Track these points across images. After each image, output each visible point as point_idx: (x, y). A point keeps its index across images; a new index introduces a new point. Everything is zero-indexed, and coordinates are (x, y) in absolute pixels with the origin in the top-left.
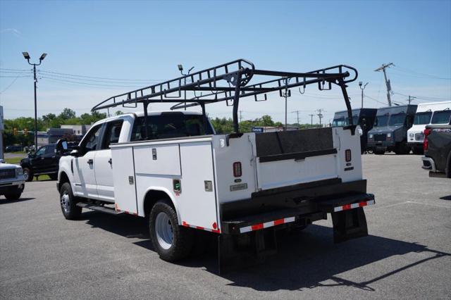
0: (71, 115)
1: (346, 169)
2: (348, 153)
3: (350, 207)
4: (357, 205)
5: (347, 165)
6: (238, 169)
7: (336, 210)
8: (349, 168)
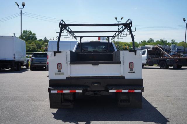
0: (152, 41)
1: (129, 72)
2: (131, 64)
3: (122, 91)
4: (127, 91)
5: (130, 70)
6: (59, 66)
7: (110, 91)
8: (132, 72)
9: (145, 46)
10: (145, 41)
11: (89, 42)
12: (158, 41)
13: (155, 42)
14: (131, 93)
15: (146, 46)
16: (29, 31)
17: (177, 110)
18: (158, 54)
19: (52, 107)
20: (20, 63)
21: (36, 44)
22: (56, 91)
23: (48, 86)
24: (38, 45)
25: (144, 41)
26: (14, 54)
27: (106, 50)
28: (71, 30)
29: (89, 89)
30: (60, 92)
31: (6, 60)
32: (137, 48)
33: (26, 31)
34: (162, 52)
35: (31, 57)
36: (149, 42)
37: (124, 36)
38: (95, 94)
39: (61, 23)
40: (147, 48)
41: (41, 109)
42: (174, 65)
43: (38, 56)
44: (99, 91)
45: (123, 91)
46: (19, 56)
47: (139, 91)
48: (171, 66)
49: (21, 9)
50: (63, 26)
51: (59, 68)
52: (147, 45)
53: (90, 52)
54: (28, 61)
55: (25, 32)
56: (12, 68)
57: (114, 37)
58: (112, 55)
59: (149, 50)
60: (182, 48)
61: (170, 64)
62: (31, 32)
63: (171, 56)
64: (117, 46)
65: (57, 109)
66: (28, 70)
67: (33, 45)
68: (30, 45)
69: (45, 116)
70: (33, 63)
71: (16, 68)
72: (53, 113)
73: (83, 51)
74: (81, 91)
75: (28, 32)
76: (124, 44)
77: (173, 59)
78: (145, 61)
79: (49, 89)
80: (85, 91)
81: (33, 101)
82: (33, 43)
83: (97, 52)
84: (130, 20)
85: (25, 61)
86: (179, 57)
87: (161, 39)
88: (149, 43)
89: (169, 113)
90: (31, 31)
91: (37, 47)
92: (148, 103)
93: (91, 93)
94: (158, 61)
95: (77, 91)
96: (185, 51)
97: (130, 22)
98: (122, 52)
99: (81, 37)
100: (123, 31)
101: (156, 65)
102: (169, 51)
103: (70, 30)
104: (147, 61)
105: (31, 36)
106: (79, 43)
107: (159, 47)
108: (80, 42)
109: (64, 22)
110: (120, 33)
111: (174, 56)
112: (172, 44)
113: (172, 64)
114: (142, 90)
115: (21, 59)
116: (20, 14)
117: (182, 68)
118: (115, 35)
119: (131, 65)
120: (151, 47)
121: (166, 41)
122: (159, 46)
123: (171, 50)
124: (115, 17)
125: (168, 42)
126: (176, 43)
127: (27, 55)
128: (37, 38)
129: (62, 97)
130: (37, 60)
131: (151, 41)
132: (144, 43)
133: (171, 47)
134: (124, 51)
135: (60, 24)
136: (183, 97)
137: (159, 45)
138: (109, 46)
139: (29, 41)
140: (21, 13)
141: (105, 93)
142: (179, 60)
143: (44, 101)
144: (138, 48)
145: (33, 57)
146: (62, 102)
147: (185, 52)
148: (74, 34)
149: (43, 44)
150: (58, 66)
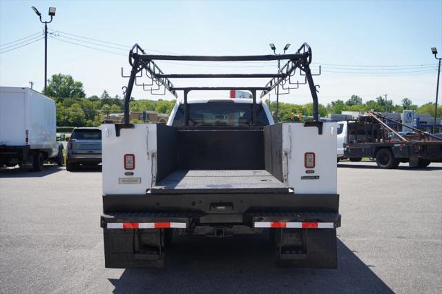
0: (358, 101)
1: (304, 178)
2: (310, 157)
3: (285, 225)
4: (298, 225)
5: (307, 172)
6: (129, 161)
7: (257, 225)
8: (310, 175)
9: (341, 113)
10: (342, 102)
11: (207, 102)
12: (371, 101)
13: (364, 105)
14: (309, 229)
15: (344, 113)
16: (66, 78)
17: (423, 273)
18: (373, 132)
19: (110, 264)
20: (41, 154)
21: (82, 107)
22: (119, 226)
23: (100, 213)
24: (87, 110)
25: (340, 102)
26: (27, 132)
27: (247, 123)
28: (160, 71)
29: (202, 220)
30: (129, 226)
31: (8, 144)
32: (321, 118)
33: (61, 77)
34: (381, 128)
35: (67, 139)
36: (350, 103)
37: (291, 86)
38: (219, 232)
39: (135, 51)
40: (346, 118)
41: (83, 269)
42: (412, 159)
43: (86, 135)
44: (230, 225)
45: (290, 225)
46: (39, 137)
47: (330, 225)
48: (404, 161)
49: (46, 22)
50: (140, 61)
51: (129, 165)
52: (346, 110)
53: (209, 126)
54: (61, 148)
55: (57, 79)
56: (23, 165)
57: (266, 90)
58: (261, 135)
59: (351, 124)
60: (429, 120)
61: (401, 157)
62: (70, 80)
63: (403, 136)
64: (276, 113)
65: (123, 270)
66: (61, 170)
67: (76, 110)
68: (69, 109)
69: (93, 287)
70: (73, 153)
71: (31, 165)
72: (112, 281)
73: (191, 123)
74: (183, 225)
75: (63, 79)
76: (291, 109)
77: (409, 143)
78: (343, 149)
79: (102, 218)
80: (194, 225)
81: (66, 247)
82: (75, 104)
83: (225, 126)
84: (308, 46)
85: (55, 147)
86: (423, 141)
87: (379, 96)
88: (350, 107)
89: (404, 282)
90: (71, 78)
91: (87, 115)
92: (351, 253)
93: (208, 229)
94: (374, 150)
95: (174, 225)
96: (436, 126)
97: (307, 50)
98: (285, 126)
99: (186, 90)
100: (288, 73)
101: (368, 159)
102: (397, 126)
103: (157, 72)
104: (346, 149)
105: (71, 87)
106: (181, 105)
107: (375, 117)
108: (183, 102)
109: (143, 51)
110: (282, 81)
111: (411, 138)
112: (405, 108)
113: (407, 157)
114: (338, 223)
115: (45, 143)
116: (44, 36)
117: (429, 166)
118: (269, 85)
119: (310, 160)
120: (356, 115)
121: (391, 103)
122: (376, 113)
123: (403, 123)
124: (270, 45)
125: (395, 105)
126: (415, 107)
127: (58, 135)
128: (85, 92)
129: (136, 238)
130: (83, 145)
131: (354, 102)
132: (338, 106)
133: (402, 115)
134: (291, 124)
135: (132, 55)
136: (436, 239)
137: (375, 111)
138: (256, 111)
139: (66, 100)
140: (46, 33)
141: (245, 230)
142: (424, 146)
143: (92, 247)
144: (325, 118)
145: (72, 137)
146: (135, 252)
147: (435, 128)
148: (169, 82)
149: (100, 107)
150: (127, 162)
